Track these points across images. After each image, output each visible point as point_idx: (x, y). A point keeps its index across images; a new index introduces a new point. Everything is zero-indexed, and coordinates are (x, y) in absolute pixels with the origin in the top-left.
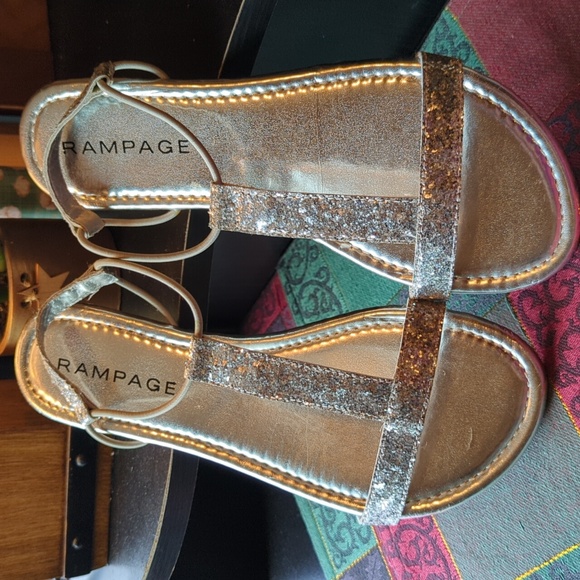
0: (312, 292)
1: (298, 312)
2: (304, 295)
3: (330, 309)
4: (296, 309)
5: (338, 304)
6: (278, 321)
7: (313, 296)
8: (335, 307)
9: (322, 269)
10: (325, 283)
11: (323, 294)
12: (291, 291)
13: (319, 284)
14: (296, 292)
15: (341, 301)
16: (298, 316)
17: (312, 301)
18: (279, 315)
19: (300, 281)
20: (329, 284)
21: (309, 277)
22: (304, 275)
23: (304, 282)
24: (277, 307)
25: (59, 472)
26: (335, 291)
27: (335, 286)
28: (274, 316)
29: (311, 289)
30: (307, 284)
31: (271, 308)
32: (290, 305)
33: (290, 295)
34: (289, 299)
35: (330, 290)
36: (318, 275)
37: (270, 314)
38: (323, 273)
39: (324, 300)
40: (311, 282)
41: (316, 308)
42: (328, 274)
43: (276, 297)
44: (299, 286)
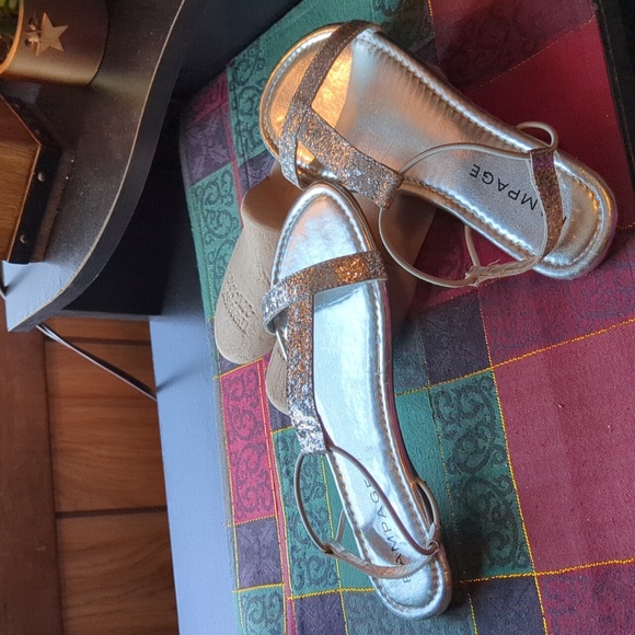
0: (251, 96)
1: (236, 108)
2: (244, 96)
4: (234, 105)
6: (218, 111)
7: (251, 99)
12: (234, 90)
13: (258, 91)
14: (238, 91)
16: (235, 111)
17: (249, 103)
18: (220, 106)
19: (244, 83)
21: (250, 83)
22: (248, 79)
23: (246, 85)
24: (220, 98)
28: (215, 105)
29: (250, 93)
30: (249, 88)
31: (213, 98)
32: (231, 101)
33: (233, 92)
34: (231, 95)
36: (259, 83)
37: (212, 102)
40: (252, 87)
41: (251, 109)
43: (220, 89)
44: (241, 88)
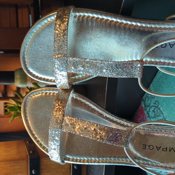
0: (153, 110)
1: (149, 117)
2: (150, 111)
3: (160, 116)
4: (148, 116)
5: (162, 114)
6: (142, 120)
7: (154, 111)
8: (161, 115)
9: (156, 101)
10: (157, 106)
11: (157, 110)
12: (146, 109)
13: (155, 107)
14: (148, 110)
15: (164, 113)
16: (149, 118)
17: (153, 113)
19: (149, 106)
20: (159, 107)
21: (152, 105)
22: (150, 104)
23: (150, 106)
24: (142, 115)
25: (68, 170)
26: (161, 109)
27: (161, 107)
28: (141, 118)
29: (153, 109)
30: (151, 107)
31: (140, 115)
32: (146, 114)
33: (146, 111)
34: (145, 112)
35: (159, 109)
36: (155, 103)
37: (139, 117)
38: (157, 103)
39: (157, 113)
40: (153, 106)
41: (155, 115)
42: (158, 103)
43: (141, 111)
44: (149, 108)
